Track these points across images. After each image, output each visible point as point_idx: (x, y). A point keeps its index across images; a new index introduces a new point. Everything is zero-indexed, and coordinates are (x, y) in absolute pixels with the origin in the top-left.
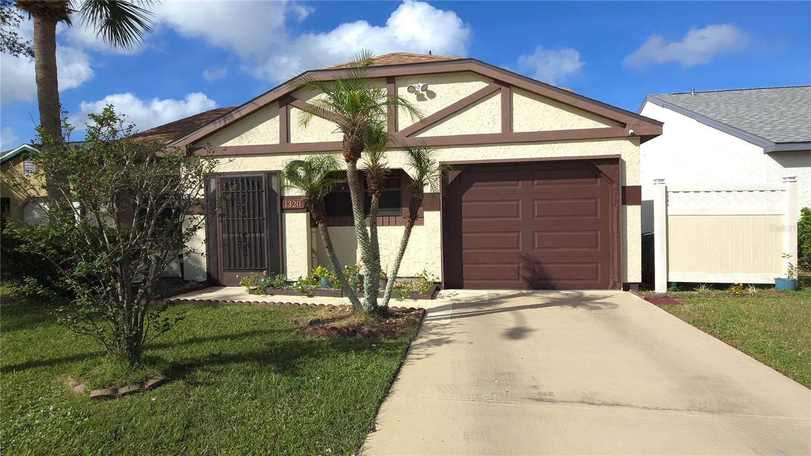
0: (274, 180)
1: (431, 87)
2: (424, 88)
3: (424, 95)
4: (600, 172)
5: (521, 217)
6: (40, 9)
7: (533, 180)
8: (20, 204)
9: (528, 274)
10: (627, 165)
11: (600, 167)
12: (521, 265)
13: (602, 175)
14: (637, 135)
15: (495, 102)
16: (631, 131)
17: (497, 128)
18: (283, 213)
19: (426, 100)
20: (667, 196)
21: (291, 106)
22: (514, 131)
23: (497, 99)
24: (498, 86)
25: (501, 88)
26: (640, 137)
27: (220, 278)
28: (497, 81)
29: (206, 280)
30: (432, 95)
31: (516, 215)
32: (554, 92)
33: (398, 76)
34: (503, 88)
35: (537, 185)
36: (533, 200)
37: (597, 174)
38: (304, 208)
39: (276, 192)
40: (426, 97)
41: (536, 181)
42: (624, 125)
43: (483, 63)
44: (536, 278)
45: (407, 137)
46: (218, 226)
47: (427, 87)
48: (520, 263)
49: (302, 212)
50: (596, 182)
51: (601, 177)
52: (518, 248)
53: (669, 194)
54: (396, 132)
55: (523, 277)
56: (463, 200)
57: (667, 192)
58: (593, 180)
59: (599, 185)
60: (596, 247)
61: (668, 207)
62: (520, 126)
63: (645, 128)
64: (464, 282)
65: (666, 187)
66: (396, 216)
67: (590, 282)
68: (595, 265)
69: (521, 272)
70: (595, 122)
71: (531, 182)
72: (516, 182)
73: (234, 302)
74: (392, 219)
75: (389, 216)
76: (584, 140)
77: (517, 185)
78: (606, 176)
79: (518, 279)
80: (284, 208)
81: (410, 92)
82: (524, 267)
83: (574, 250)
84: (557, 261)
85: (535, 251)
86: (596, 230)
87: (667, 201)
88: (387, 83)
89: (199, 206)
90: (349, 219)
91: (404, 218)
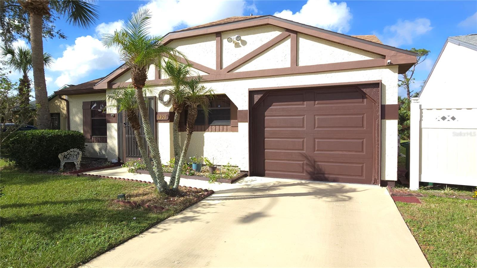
0: (152, 102)
1: (243, 38)
2: (238, 38)
3: (239, 44)
4: (365, 94)
5: (305, 128)
6: (32, 8)
7: (315, 101)
8: (64, 116)
9: (310, 169)
10: (387, 88)
11: (364, 90)
12: (305, 162)
13: (367, 96)
14: (394, 64)
15: (287, 45)
16: (389, 61)
17: (287, 64)
18: (157, 123)
19: (241, 47)
20: (421, 113)
22: (299, 66)
23: (288, 43)
24: (288, 33)
25: (290, 35)
26: (398, 66)
27: (124, 161)
28: (288, 30)
29: (117, 161)
30: (244, 43)
31: (302, 126)
32: (328, 35)
33: (223, 32)
34: (292, 34)
35: (318, 105)
36: (315, 116)
37: (364, 96)
38: (168, 120)
39: (153, 109)
40: (240, 44)
41: (317, 102)
42: (384, 57)
43: (277, 18)
44: (316, 172)
45: (228, 72)
46: (123, 130)
47: (240, 38)
48: (304, 161)
49: (167, 122)
50: (363, 102)
51: (366, 98)
52: (303, 150)
53: (423, 111)
54: (221, 69)
55: (306, 171)
56: (265, 115)
57: (421, 110)
58: (361, 100)
59: (365, 104)
60: (362, 151)
61: (422, 121)
62: (303, 62)
63: (401, 58)
64: (266, 172)
65: (420, 106)
66: (227, 125)
67: (357, 178)
68: (361, 165)
69: (305, 167)
70: (362, 56)
71: (313, 102)
72: (302, 102)
73: (108, 177)
74: (225, 127)
75: (223, 125)
76: (353, 70)
77: (303, 104)
78: (370, 97)
79: (303, 172)
80: (157, 120)
81: (229, 42)
82: (307, 164)
83: (345, 153)
84: (332, 160)
85: (315, 152)
86: (363, 139)
87: (421, 117)
88: (216, 37)
89: (115, 118)
90: (199, 127)
91: (232, 127)
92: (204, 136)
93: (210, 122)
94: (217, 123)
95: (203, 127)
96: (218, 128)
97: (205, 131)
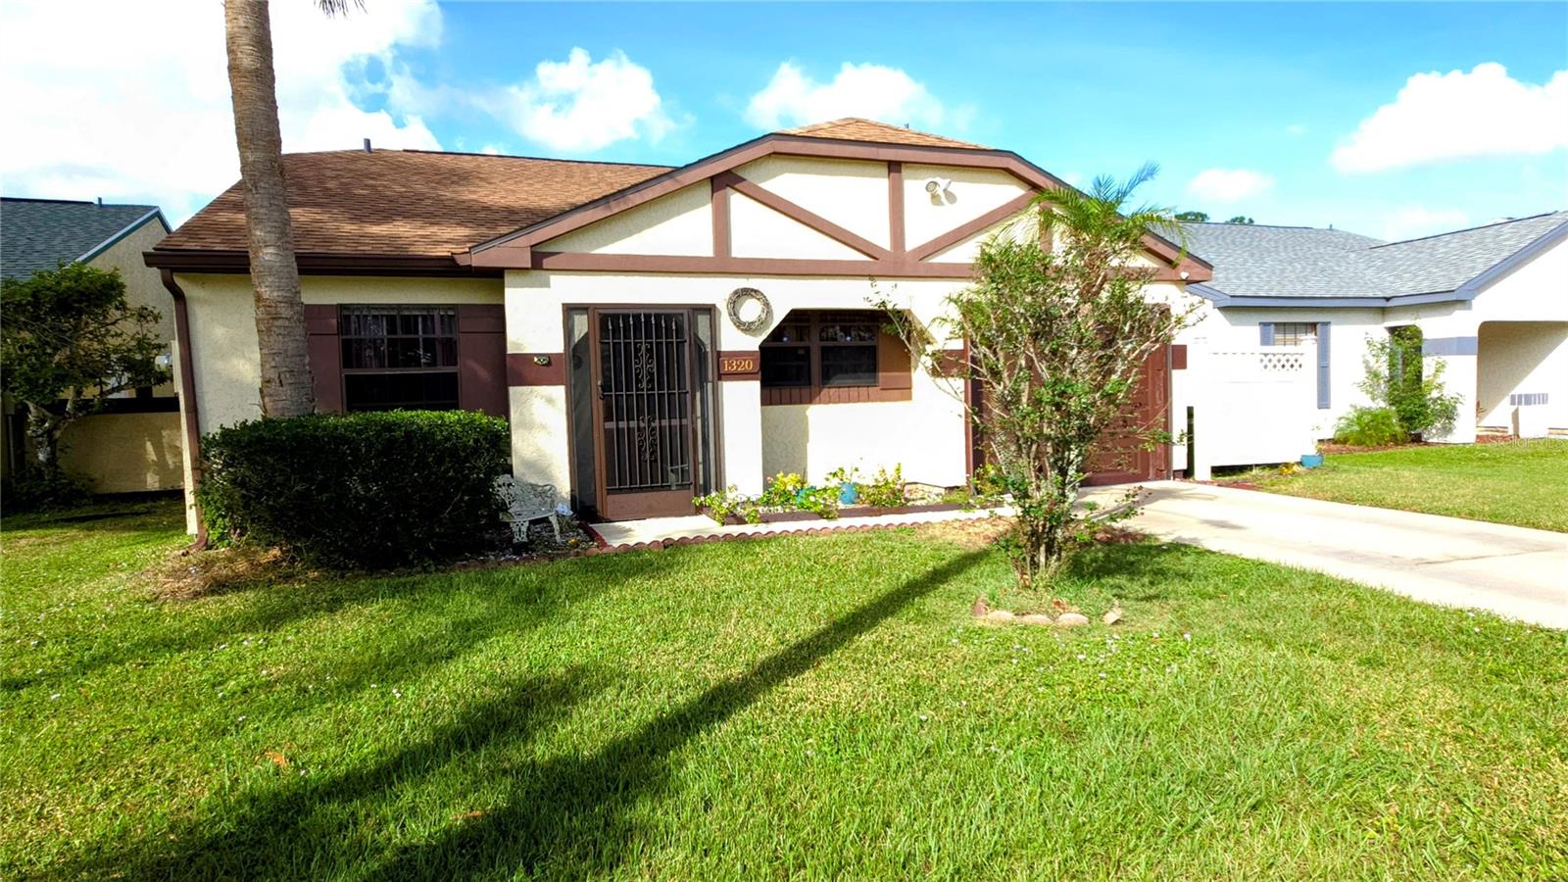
0: (703, 321)
1: (945, 185)
2: (947, 187)
3: (940, 197)
14: (1188, 279)
16: (1185, 274)
18: (717, 382)
19: (943, 205)
21: (733, 191)
24: (1034, 195)
27: (599, 507)
28: (1035, 188)
29: (572, 512)
30: (951, 197)
33: (906, 162)
38: (757, 372)
39: (706, 342)
40: (943, 200)
42: (1172, 265)
45: (917, 259)
46: (595, 407)
49: (752, 379)
54: (901, 251)
63: (1196, 271)
66: (868, 384)
70: (1142, 258)
74: (864, 391)
75: (859, 387)
80: (721, 372)
88: (889, 172)
89: (551, 368)
90: (795, 392)
91: (882, 389)
92: (807, 417)
93: (826, 378)
94: (840, 381)
95: (805, 391)
96: (847, 394)
97: (810, 402)
